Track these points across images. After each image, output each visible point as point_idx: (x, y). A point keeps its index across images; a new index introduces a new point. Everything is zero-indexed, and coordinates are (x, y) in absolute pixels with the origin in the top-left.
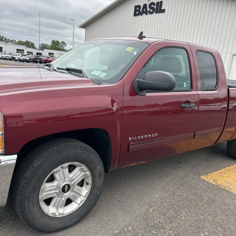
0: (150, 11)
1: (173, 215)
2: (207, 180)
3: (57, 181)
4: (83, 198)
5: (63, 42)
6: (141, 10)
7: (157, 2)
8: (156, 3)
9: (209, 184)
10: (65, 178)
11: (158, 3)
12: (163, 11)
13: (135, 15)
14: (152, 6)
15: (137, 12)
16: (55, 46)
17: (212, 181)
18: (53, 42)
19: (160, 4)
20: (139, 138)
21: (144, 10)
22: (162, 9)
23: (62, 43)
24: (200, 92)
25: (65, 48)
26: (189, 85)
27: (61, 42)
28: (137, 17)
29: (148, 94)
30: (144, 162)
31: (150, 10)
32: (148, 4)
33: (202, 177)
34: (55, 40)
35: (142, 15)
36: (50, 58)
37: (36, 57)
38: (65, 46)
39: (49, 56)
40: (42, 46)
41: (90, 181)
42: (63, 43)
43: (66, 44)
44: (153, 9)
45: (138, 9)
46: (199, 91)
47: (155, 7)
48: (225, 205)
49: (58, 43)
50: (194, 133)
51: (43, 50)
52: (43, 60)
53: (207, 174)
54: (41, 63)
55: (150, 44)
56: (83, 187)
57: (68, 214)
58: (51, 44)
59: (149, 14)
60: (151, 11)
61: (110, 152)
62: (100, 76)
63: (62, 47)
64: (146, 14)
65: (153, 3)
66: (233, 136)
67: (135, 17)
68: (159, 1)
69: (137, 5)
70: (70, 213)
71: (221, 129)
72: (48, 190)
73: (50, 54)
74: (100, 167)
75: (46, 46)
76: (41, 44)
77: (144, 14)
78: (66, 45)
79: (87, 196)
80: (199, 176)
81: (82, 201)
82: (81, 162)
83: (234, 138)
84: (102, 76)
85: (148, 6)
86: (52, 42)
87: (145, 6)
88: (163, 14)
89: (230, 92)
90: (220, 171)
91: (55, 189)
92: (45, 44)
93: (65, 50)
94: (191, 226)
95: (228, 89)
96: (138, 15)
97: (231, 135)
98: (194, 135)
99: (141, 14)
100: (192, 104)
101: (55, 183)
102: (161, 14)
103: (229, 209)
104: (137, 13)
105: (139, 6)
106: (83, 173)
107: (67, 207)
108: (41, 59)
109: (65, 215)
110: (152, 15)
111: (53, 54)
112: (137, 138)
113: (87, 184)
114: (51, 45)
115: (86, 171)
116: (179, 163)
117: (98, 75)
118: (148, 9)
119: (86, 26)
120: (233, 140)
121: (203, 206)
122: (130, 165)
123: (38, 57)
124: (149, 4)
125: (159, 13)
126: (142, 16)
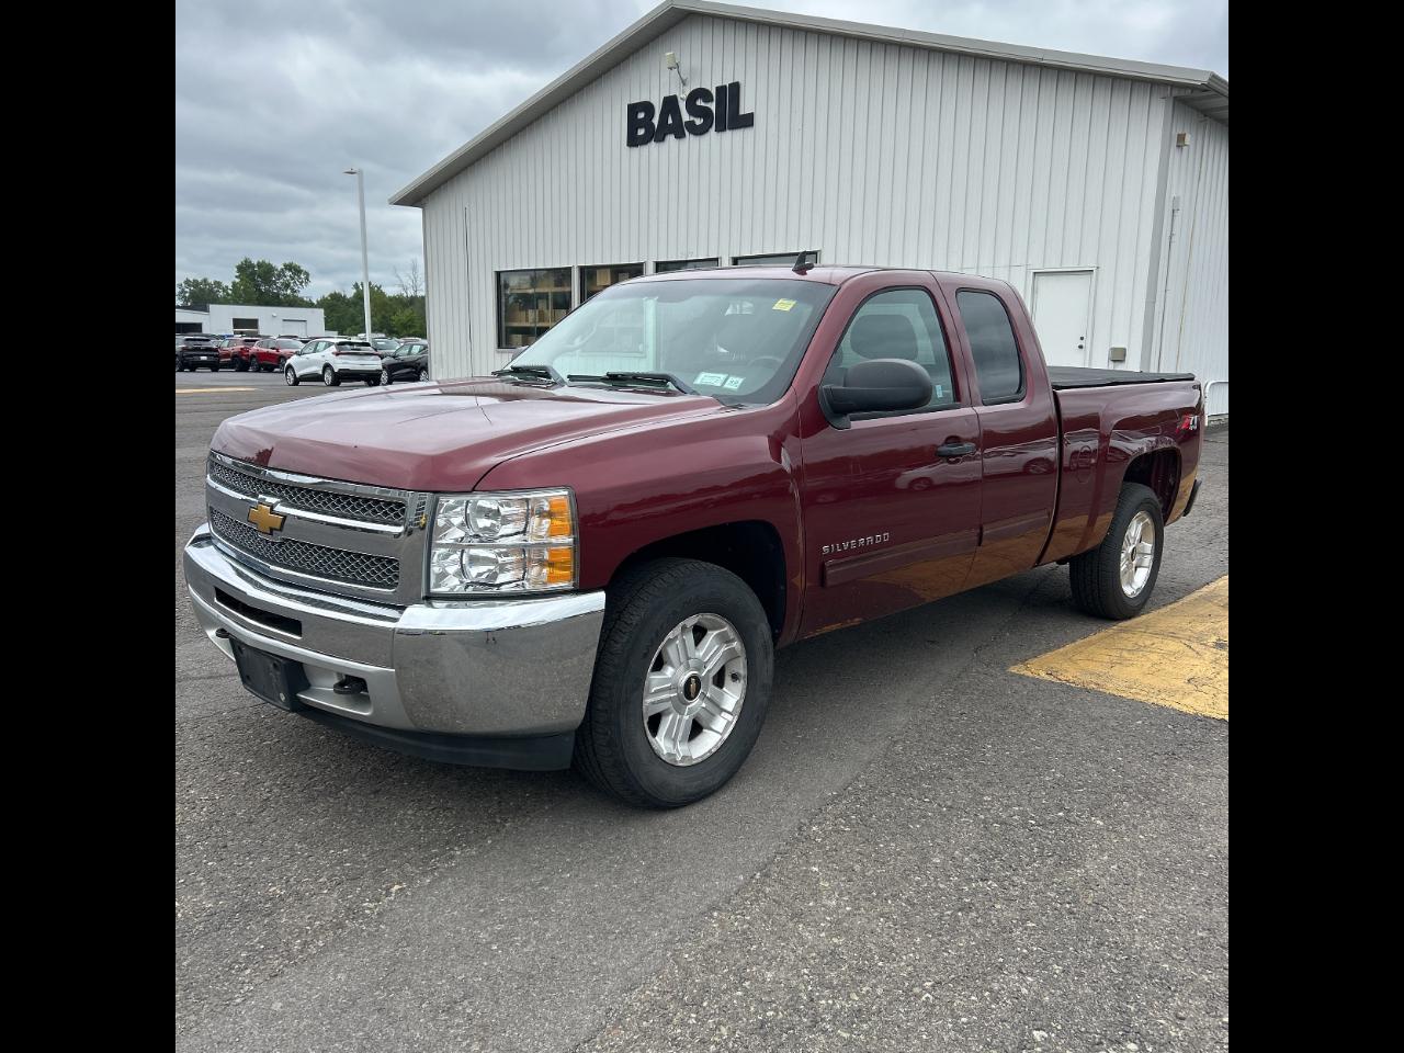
0: (693, 122)
1: (963, 752)
2: (1029, 674)
3: (673, 666)
4: (730, 717)
5: (289, 267)
6: (656, 121)
7: (717, 88)
8: (714, 92)
9: (1037, 682)
10: (688, 659)
11: (721, 90)
12: (748, 121)
13: (633, 141)
14: (700, 103)
15: (641, 127)
16: (257, 286)
17: (1043, 674)
18: (245, 269)
19: (730, 94)
20: (846, 545)
21: (670, 121)
22: (742, 113)
23: (288, 273)
24: (981, 409)
25: (304, 293)
26: (950, 391)
27: (280, 266)
28: (644, 149)
29: (856, 425)
30: (857, 620)
31: (692, 119)
32: (682, 96)
33: (1013, 670)
34: (255, 262)
35: (663, 140)
36: (255, 341)
37: (191, 342)
38: (301, 283)
39: (235, 333)
40: (191, 292)
41: (740, 667)
42: (290, 270)
43: (307, 274)
44: (705, 113)
45: (641, 115)
46: (978, 405)
47: (713, 106)
48: (1093, 720)
49: (266, 271)
50: (978, 531)
51: (206, 310)
52: (227, 355)
53: (1024, 661)
54: (215, 366)
55: (836, 288)
56: (724, 689)
57: (700, 760)
58: (237, 280)
59: (690, 138)
60: (699, 122)
61: (782, 588)
62: (726, 386)
63: (289, 291)
64: (680, 135)
65: (702, 93)
66: (1083, 542)
67: (635, 150)
68: (727, 83)
69: (636, 100)
70: (705, 757)
71: (1049, 514)
72: (655, 692)
73: (238, 323)
74: (764, 628)
75: (211, 290)
76: (187, 282)
77: (671, 138)
78: (307, 279)
79: (739, 710)
80: (1004, 667)
81: (729, 723)
82: (723, 615)
83: (1088, 547)
84: (729, 387)
85: (682, 105)
86: (240, 268)
87: (670, 104)
88: (748, 132)
89: (1063, 403)
90: (1061, 650)
91: (669, 689)
92: (205, 280)
93: (302, 300)
94: (1016, 765)
95: (1056, 397)
96: (644, 141)
97: (1078, 540)
98: (980, 536)
99: (657, 135)
100: (966, 445)
101: (669, 671)
102: (738, 134)
103: (1105, 726)
104: (641, 132)
105: (647, 107)
106: (724, 648)
107: (693, 742)
108: (216, 350)
109: (694, 762)
110: (705, 138)
111: (253, 323)
112: (842, 547)
113: (735, 677)
114: (234, 284)
115: (733, 641)
116: (933, 642)
117: (719, 384)
118: (686, 117)
119: (426, 196)
120: (1086, 554)
121: (1033, 727)
122: (827, 629)
123: (198, 343)
124: (685, 96)
125: (733, 128)
126: (664, 146)
